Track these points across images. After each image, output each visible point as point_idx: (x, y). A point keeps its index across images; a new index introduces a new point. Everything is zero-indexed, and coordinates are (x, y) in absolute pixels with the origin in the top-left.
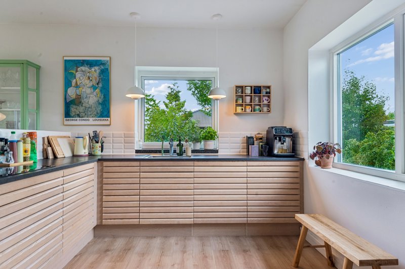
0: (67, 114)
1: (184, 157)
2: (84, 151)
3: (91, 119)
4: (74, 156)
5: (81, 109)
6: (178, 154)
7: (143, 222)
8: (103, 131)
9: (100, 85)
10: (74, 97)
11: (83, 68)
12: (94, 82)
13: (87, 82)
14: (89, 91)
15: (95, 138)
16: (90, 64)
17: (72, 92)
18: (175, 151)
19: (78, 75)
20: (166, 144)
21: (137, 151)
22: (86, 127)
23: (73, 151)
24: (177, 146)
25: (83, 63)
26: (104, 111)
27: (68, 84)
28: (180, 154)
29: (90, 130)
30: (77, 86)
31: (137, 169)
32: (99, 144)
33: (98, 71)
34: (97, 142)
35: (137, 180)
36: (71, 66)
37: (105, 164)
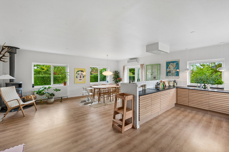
0: (167, 75)
1: (206, 89)
2: (172, 85)
3: (173, 76)
4: (169, 86)
5: (171, 74)
6: (204, 88)
7: (189, 105)
8: (177, 80)
9: (176, 67)
10: (169, 71)
11: (171, 63)
12: (174, 67)
13: (172, 67)
14: (173, 69)
15: (175, 81)
16: (173, 62)
17: (168, 70)
18: (202, 87)
19: (170, 65)
20: (199, 85)
21: (188, 86)
22: (172, 78)
23: (169, 85)
24: (204, 85)
25: (171, 62)
26: (177, 74)
27: (167, 68)
28: (205, 88)
29: (174, 80)
30: (169, 68)
31: (188, 91)
32: (176, 83)
33: (175, 64)
34: (175, 83)
35: (188, 94)
36: (168, 64)
37: (178, 89)
